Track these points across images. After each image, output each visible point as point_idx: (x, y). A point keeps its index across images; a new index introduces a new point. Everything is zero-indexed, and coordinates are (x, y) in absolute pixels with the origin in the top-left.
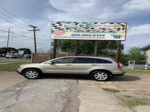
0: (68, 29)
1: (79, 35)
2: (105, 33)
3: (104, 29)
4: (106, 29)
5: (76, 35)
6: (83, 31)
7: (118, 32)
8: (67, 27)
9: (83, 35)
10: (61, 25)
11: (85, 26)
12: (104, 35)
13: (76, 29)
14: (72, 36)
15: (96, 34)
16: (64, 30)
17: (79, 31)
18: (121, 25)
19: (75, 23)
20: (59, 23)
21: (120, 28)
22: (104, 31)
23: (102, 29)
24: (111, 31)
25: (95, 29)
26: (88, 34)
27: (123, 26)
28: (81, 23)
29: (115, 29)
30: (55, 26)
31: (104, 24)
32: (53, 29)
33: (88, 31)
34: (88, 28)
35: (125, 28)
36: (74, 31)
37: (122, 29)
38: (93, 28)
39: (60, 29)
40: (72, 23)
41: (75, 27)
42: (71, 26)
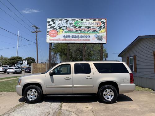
0: (60, 28)
1: (69, 36)
2: (90, 33)
3: (89, 28)
4: (90, 28)
5: (67, 37)
6: (72, 31)
7: (100, 31)
8: (59, 26)
9: (73, 37)
10: (54, 23)
11: (74, 24)
12: (89, 37)
13: (66, 29)
14: (64, 38)
15: (83, 35)
16: (57, 31)
17: (69, 31)
18: (102, 22)
19: (66, 21)
20: (53, 20)
21: (102, 27)
22: (89, 31)
23: (87, 28)
24: (95, 31)
25: (82, 28)
26: (77, 35)
27: (104, 23)
28: (70, 20)
29: (97, 27)
30: (50, 25)
31: (89, 20)
32: (48, 29)
33: (77, 31)
34: (76, 27)
35: (105, 26)
36: (65, 31)
37: (103, 27)
38: (80, 27)
39: (54, 29)
40: (63, 19)
41: (65, 26)
42: (63, 25)
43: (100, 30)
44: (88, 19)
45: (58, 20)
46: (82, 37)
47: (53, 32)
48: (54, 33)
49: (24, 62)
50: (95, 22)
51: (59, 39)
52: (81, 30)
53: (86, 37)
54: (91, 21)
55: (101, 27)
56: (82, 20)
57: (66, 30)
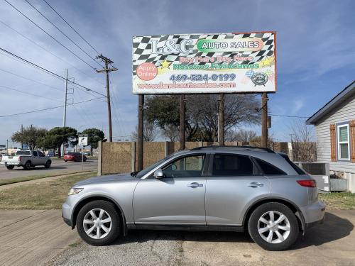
0: (163, 58)
1: (185, 77)
2: (234, 67)
3: (232, 55)
4: (236, 54)
5: (179, 78)
6: (192, 64)
7: (260, 63)
8: (160, 52)
9: (194, 78)
10: (149, 47)
11: (195, 48)
12: (233, 77)
13: (178, 59)
14: (171, 82)
15: (218, 73)
16: (156, 64)
17: (184, 64)
18: (264, 40)
19: (176, 40)
20: (145, 40)
21: (264, 51)
22: (233, 61)
23: (229, 55)
24: (246, 62)
25: (214, 56)
26: (203, 73)
27: (269, 42)
28: (186, 37)
29: (254, 52)
30: (139, 51)
31: (232, 37)
32: (135, 61)
33: (203, 63)
34: (201, 53)
35: (272, 49)
36: (175, 65)
37: (267, 52)
38: (210, 54)
39: (149, 61)
40: (171, 37)
41: (176, 52)
42: (169, 49)
43: (260, 59)
44: (230, 34)
45: (159, 39)
46: (214, 77)
47: (147, 68)
48: (149, 71)
49: (80, 139)
50: (247, 39)
51: (161, 85)
52: (212, 60)
53: (227, 77)
54: (238, 38)
55: (261, 53)
56: (215, 37)
57: (177, 62)
